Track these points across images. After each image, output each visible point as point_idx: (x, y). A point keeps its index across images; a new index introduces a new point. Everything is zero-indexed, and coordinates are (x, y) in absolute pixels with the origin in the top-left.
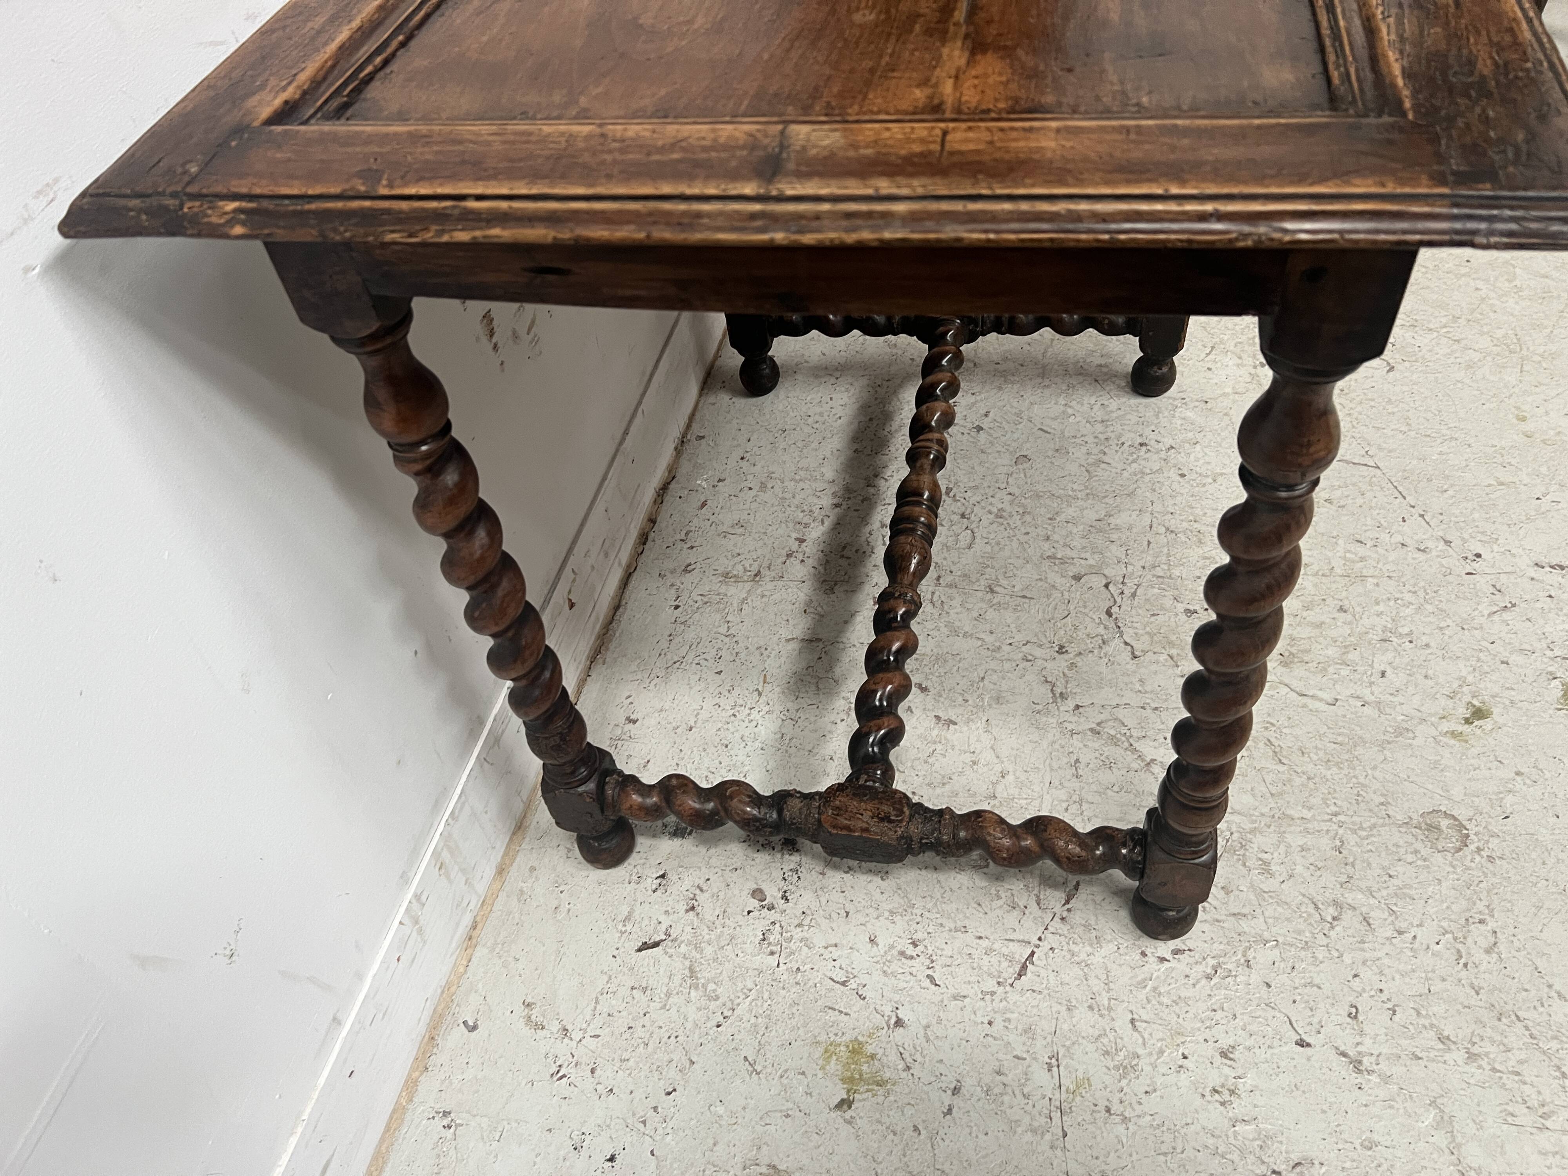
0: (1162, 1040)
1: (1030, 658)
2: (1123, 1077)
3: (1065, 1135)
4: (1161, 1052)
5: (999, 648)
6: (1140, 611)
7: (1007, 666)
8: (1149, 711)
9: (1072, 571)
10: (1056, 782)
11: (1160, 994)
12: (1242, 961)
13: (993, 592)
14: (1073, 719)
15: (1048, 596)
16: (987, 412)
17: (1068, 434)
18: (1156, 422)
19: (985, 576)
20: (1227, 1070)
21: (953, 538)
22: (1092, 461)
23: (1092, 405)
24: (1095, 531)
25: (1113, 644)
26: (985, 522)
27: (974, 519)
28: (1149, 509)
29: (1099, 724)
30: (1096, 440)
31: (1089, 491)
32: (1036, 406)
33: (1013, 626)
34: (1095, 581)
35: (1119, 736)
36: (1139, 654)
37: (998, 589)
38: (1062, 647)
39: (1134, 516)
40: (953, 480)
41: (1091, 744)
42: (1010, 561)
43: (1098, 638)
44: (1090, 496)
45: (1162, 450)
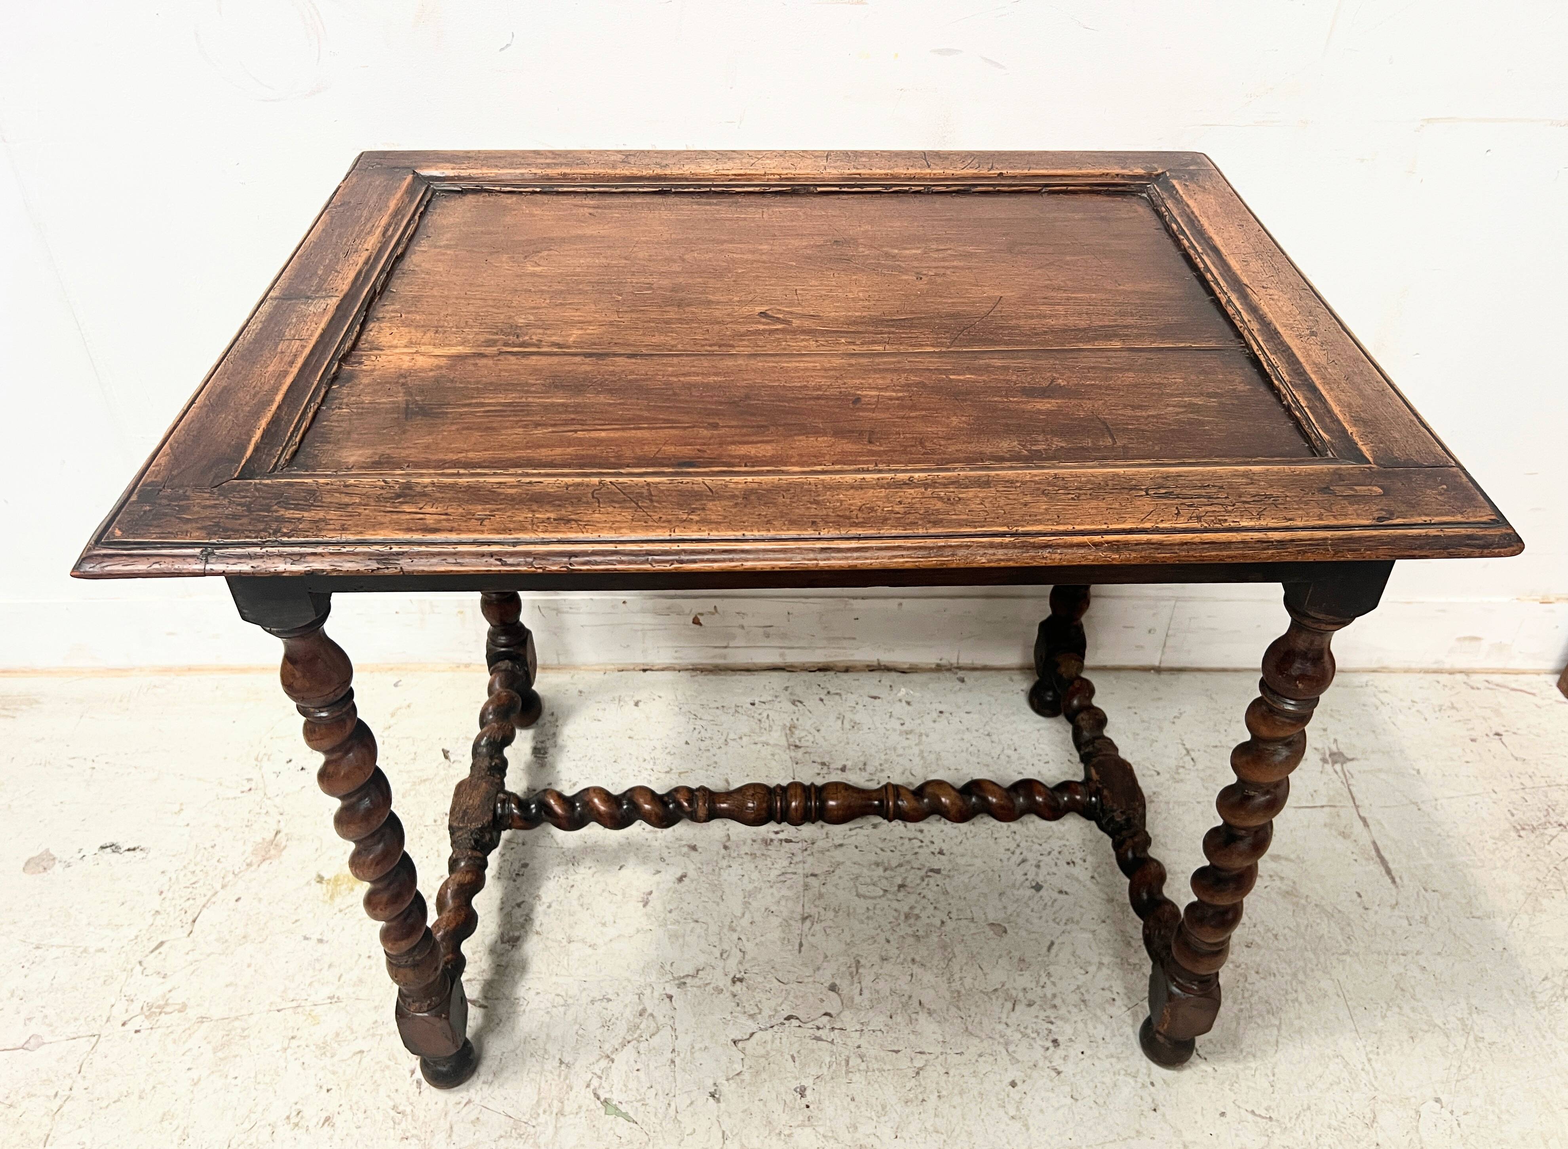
0: (344, 1072)
1: (725, 956)
2: (317, 1046)
3: (278, 1010)
4: (334, 1073)
5: (734, 930)
6: (797, 1045)
7: (714, 939)
8: (670, 1056)
9: (843, 984)
10: (586, 985)
11: (383, 1071)
12: (408, 1134)
13: (804, 919)
14: (656, 994)
15: (805, 964)
16: (1066, 893)
17: (1051, 969)
18: (1099, 1055)
19: (822, 912)
20: (315, 1120)
21: (868, 880)
22: (1014, 993)
23: (1110, 989)
24: (904, 999)
25: (750, 1022)
26: (895, 905)
27: (900, 895)
28: (949, 1051)
29: (652, 1015)
30: (1049, 996)
31: (963, 992)
32: (1091, 936)
33: (763, 939)
34: (833, 1003)
35: (638, 1032)
36: (740, 1045)
37: (808, 923)
38: (741, 980)
39: (935, 1036)
40: (951, 873)
41: (628, 1010)
42: (846, 930)
43: (756, 1009)
44: (956, 993)
45: (1051, 1061)
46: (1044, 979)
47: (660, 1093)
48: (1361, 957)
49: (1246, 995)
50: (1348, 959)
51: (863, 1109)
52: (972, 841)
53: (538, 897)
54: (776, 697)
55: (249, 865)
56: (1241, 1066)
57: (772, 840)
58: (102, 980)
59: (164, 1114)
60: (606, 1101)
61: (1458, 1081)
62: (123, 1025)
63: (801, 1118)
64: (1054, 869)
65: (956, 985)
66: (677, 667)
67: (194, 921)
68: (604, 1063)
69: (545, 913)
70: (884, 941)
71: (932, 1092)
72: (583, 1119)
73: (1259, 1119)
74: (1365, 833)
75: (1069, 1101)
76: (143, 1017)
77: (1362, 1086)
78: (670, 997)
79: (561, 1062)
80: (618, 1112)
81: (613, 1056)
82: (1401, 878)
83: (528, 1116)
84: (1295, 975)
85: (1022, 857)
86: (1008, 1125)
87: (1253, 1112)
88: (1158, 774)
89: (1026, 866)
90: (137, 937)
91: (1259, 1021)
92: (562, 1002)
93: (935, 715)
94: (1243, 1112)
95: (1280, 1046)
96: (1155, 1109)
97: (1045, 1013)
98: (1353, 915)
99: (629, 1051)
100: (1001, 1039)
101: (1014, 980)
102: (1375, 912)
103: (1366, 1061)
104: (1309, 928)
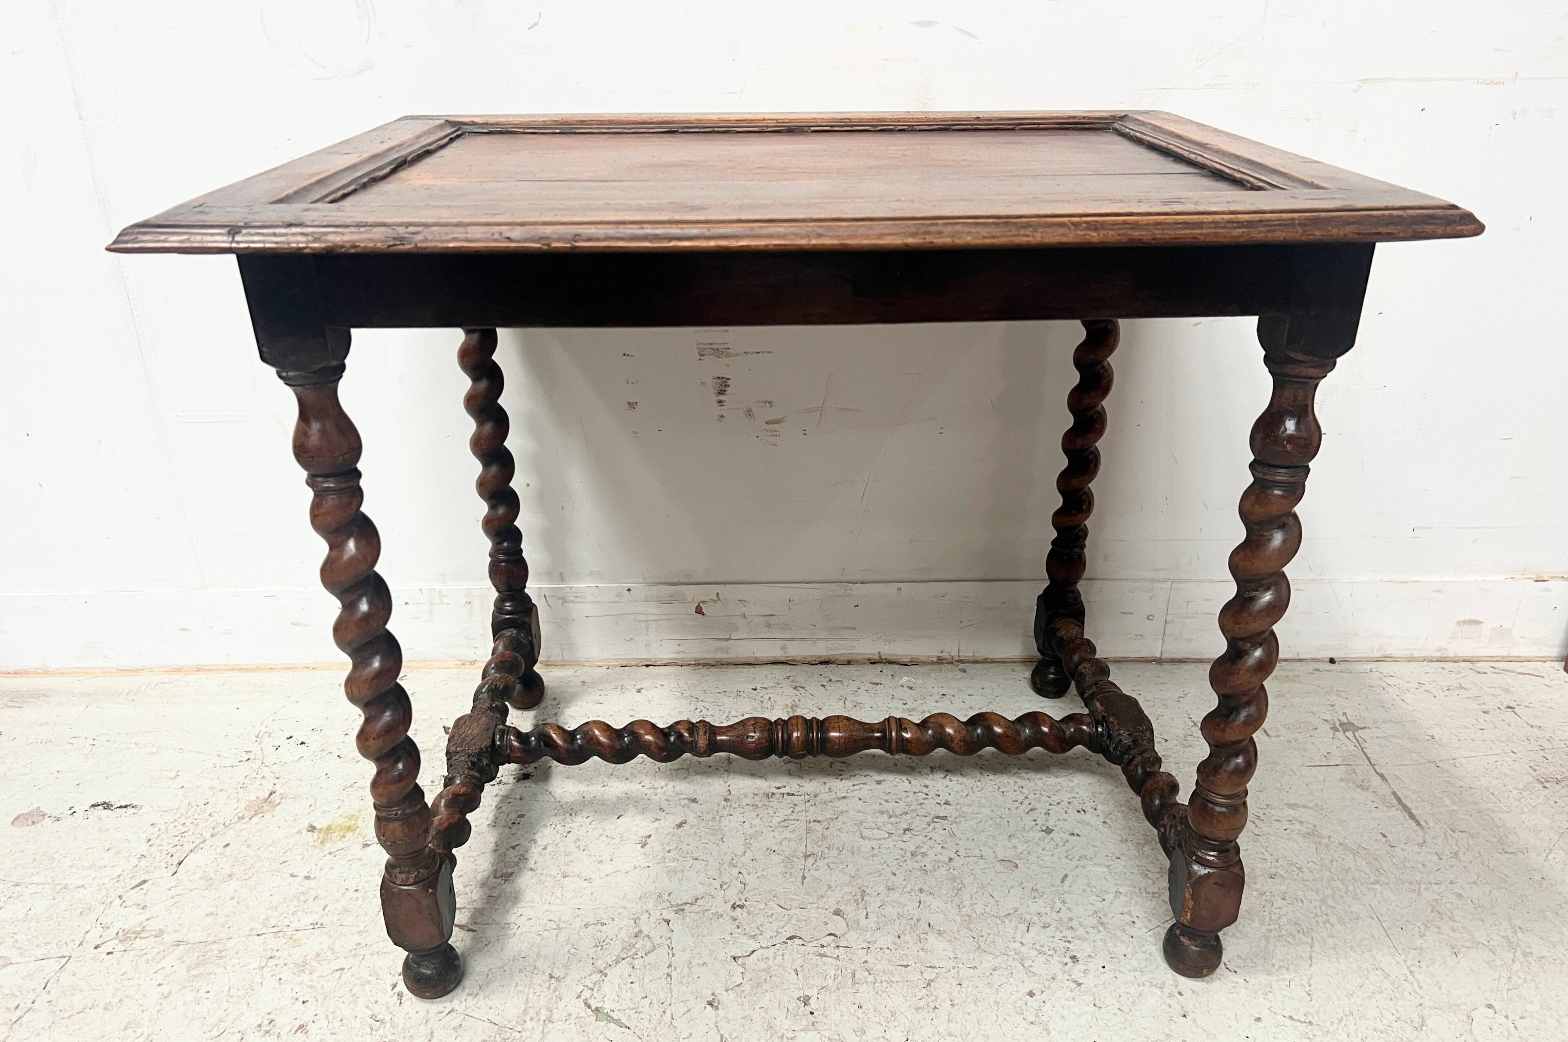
0: (322, 987)
1: (724, 887)
2: (296, 965)
3: (258, 935)
4: (312, 987)
5: (735, 866)
6: (800, 961)
7: (715, 874)
8: (667, 971)
9: (849, 909)
10: (579, 912)
13: (807, 857)
14: (653, 919)
15: (809, 894)
16: (1078, 835)
17: (1066, 897)
18: (1122, 969)
19: (826, 851)
20: (288, 1028)
21: (873, 826)
22: (1028, 917)
23: (1129, 913)
24: (912, 923)
25: (751, 941)
26: (902, 845)
27: (906, 838)
28: (961, 966)
29: (648, 936)
30: (1065, 919)
31: (974, 915)
32: (1106, 870)
33: (765, 873)
34: (838, 925)
35: (634, 950)
36: (740, 961)
37: (811, 860)
38: (741, 907)
39: (946, 953)
40: (958, 820)
41: (624, 932)
42: (851, 866)
43: (758, 932)
44: (966, 918)
45: (1070, 975)
46: (1058, 905)
47: (655, 1002)
48: (1392, 886)
49: (1274, 917)
50: (1378, 886)
51: (870, 1015)
52: (979, 794)
53: (535, 841)
54: (778, 684)
55: (242, 818)
56: (1274, 978)
57: (773, 794)
58: (79, 911)
59: (129, 1023)
60: (597, 1009)
61: (1509, 990)
62: (96, 948)
63: (804, 1023)
64: (1065, 816)
65: (966, 910)
66: (680, 663)
67: (180, 864)
68: (596, 977)
69: (540, 854)
70: (889, 874)
71: (944, 1002)
72: (573, 1024)
73: (1298, 1024)
74: (1384, 785)
75: (1092, 1009)
76: (117, 941)
77: (1406, 994)
78: (668, 922)
79: (551, 977)
80: (609, 1018)
81: (606, 971)
82: (1425, 821)
83: (514, 1023)
84: (1323, 901)
85: (1030, 806)
86: (1027, 1030)
87: (1291, 1017)
88: (1166, 741)
89: (1035, 814)
90: (119, 876)
91: (1290, 939)
92: (554, 926)
93: (937, 697)
94: (1280, 1018)
95: (1314, 961)
96: (1185, 1016)
97: (1062, 935)
98: (1379, 852)
99: (623, 968)
100: (1016, 957)
101: (1028, 907)
102: (1403, 850)
103: (1408, 974)
104: (1335, 863)
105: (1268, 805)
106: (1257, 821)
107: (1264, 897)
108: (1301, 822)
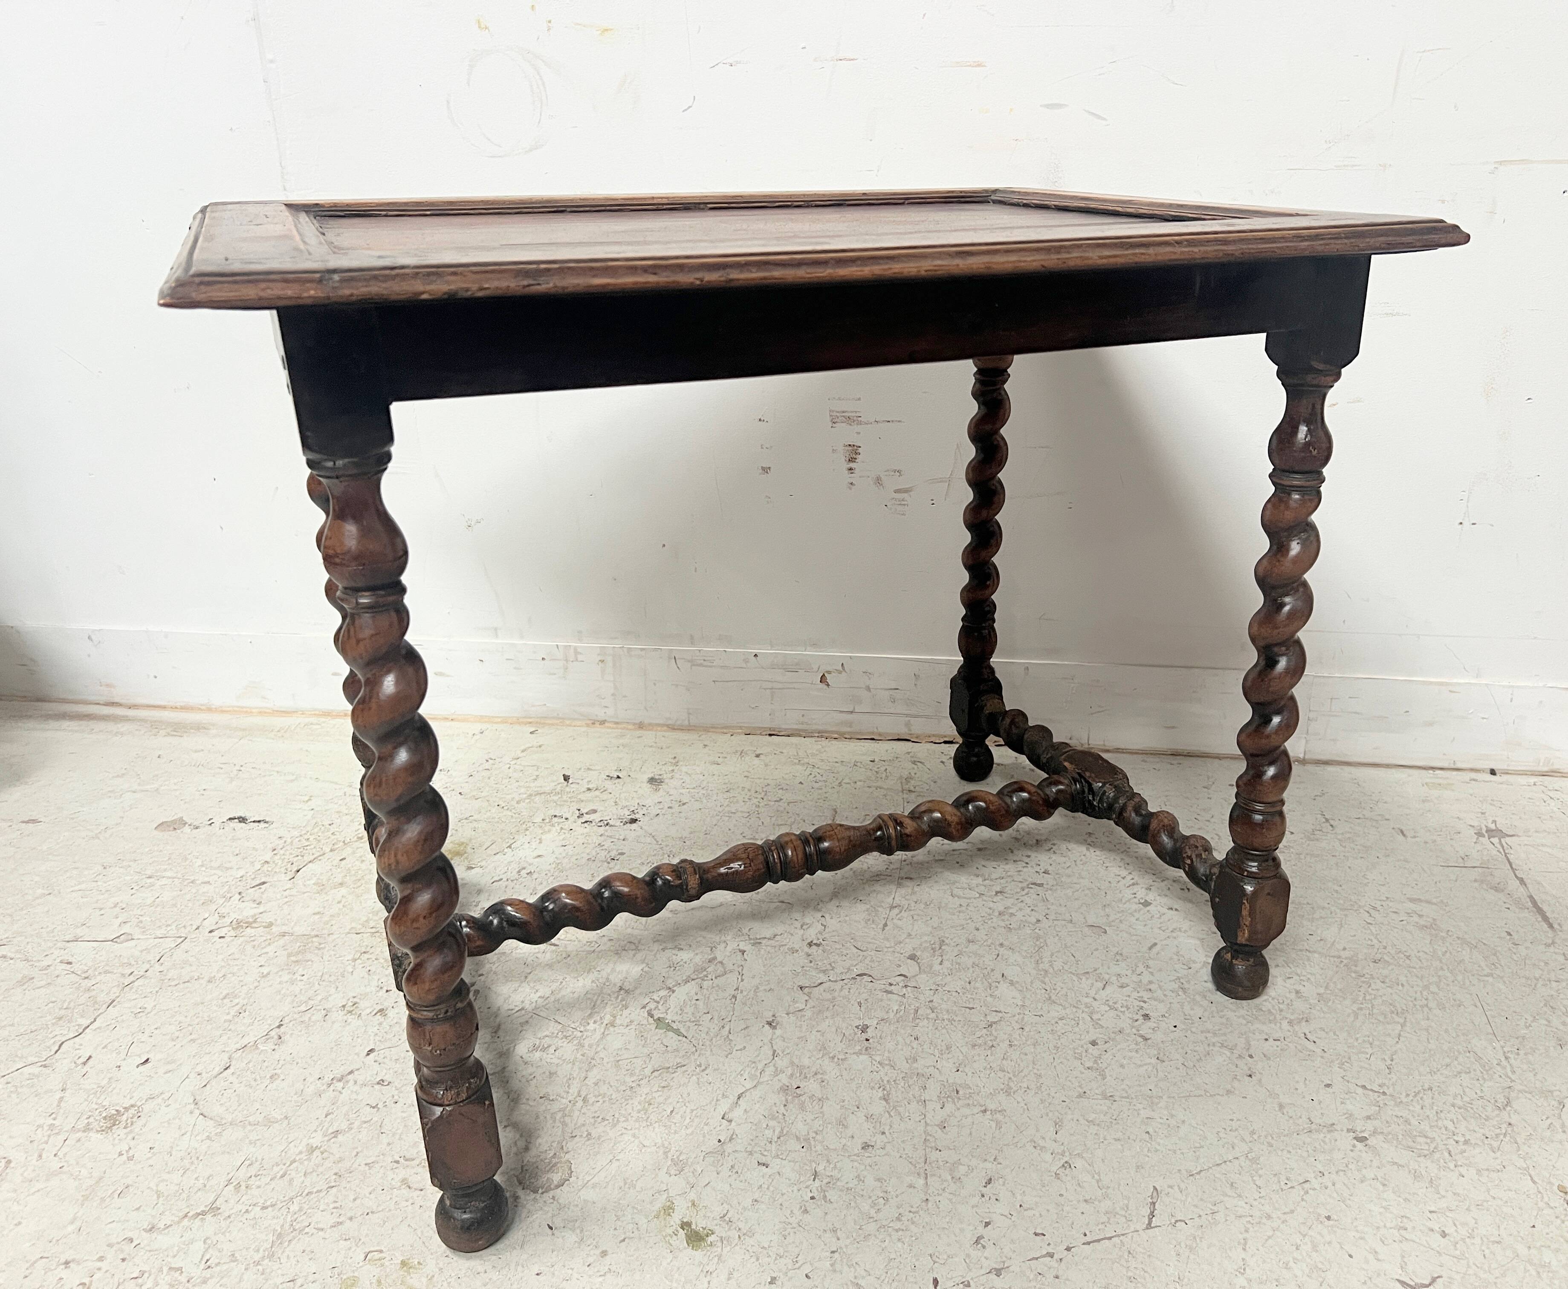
1: (804, 927)
3: (357, 933)
5: (817, 910)
6: (865, 995)
7: (796, 916)
8: (733, 993)
9: (924, 955)
13: (890, 908)
14: (729, 948)
15: (887, 939)
16: (1176, 911)
17: (1151, 963)
18: (1194, 1030)
19: (910, 905)
21: (963, 887)
22: (1106, 977)
24: (985, 972)
25: (821, 975)
26: (990, 905)
27: (996, 899)
28: (1027, 1013)
29: (721, 963)
30: (1145, 982)
31: (1051, 970)
32: (1198, 943)
33: (845, 919)
34: (910, 968)
35: (705, 973)
36: (806, 990)
37: (894, 912)
38: (818, 945)
39: (1015, 1001)
40: (1054, 887)
41: (699, 956)
42: (935, 918)
43: (829, 967)
44: (1042, 973)
45: (1138, 1031)
46: (1141, 968)
47: (716, 1017)
48: (1506, 979)
49: (1368, 998)
50: (1490, 979)
51: (925, 1046)
52: (1079, 869)
54: (897, 758)
56: (1355, 1051)
58: (201, 902)
60: (659, 1019)
63: (858, 1048)
64: (1166, 894)
65: (1044, 966)
66: (803, 734)
67: (297, 871)
68: (664, 993)
70: (972, 929)
71: (1003, 1041)
72: (634, 1029)
73: (1371, 1093)
74: (1522, 889)
75: (1154, 1061)
76: (230, 928)
77: (1496, 1076)
78: (743, 951)
79: (621, 989)
80: (669, 1027)
81: (674, 988)
82: (1559, 924)
83: (578, 1024)
84: (1426, 987)
85: (1131, 883)
86: (1083, 1073)
87: (1364, 1087)
89: (1134, 890)
91: (1381, 1018)
92: (635, 944)
94: (1352, 1086)
95: (1402, 1039)
96: (1250, 1076)
97: (1139, 995)
98: (1499, 949)
99: (692, 987)
100: (1086, 1010)
101: (1109, 968)
102: (1527, 948)
103: (1503, 1059)
104: (1448, 954)
105: (1387, 898)
106: (1372, 912)
107: (1363, 979)
108: (1420, 916)
